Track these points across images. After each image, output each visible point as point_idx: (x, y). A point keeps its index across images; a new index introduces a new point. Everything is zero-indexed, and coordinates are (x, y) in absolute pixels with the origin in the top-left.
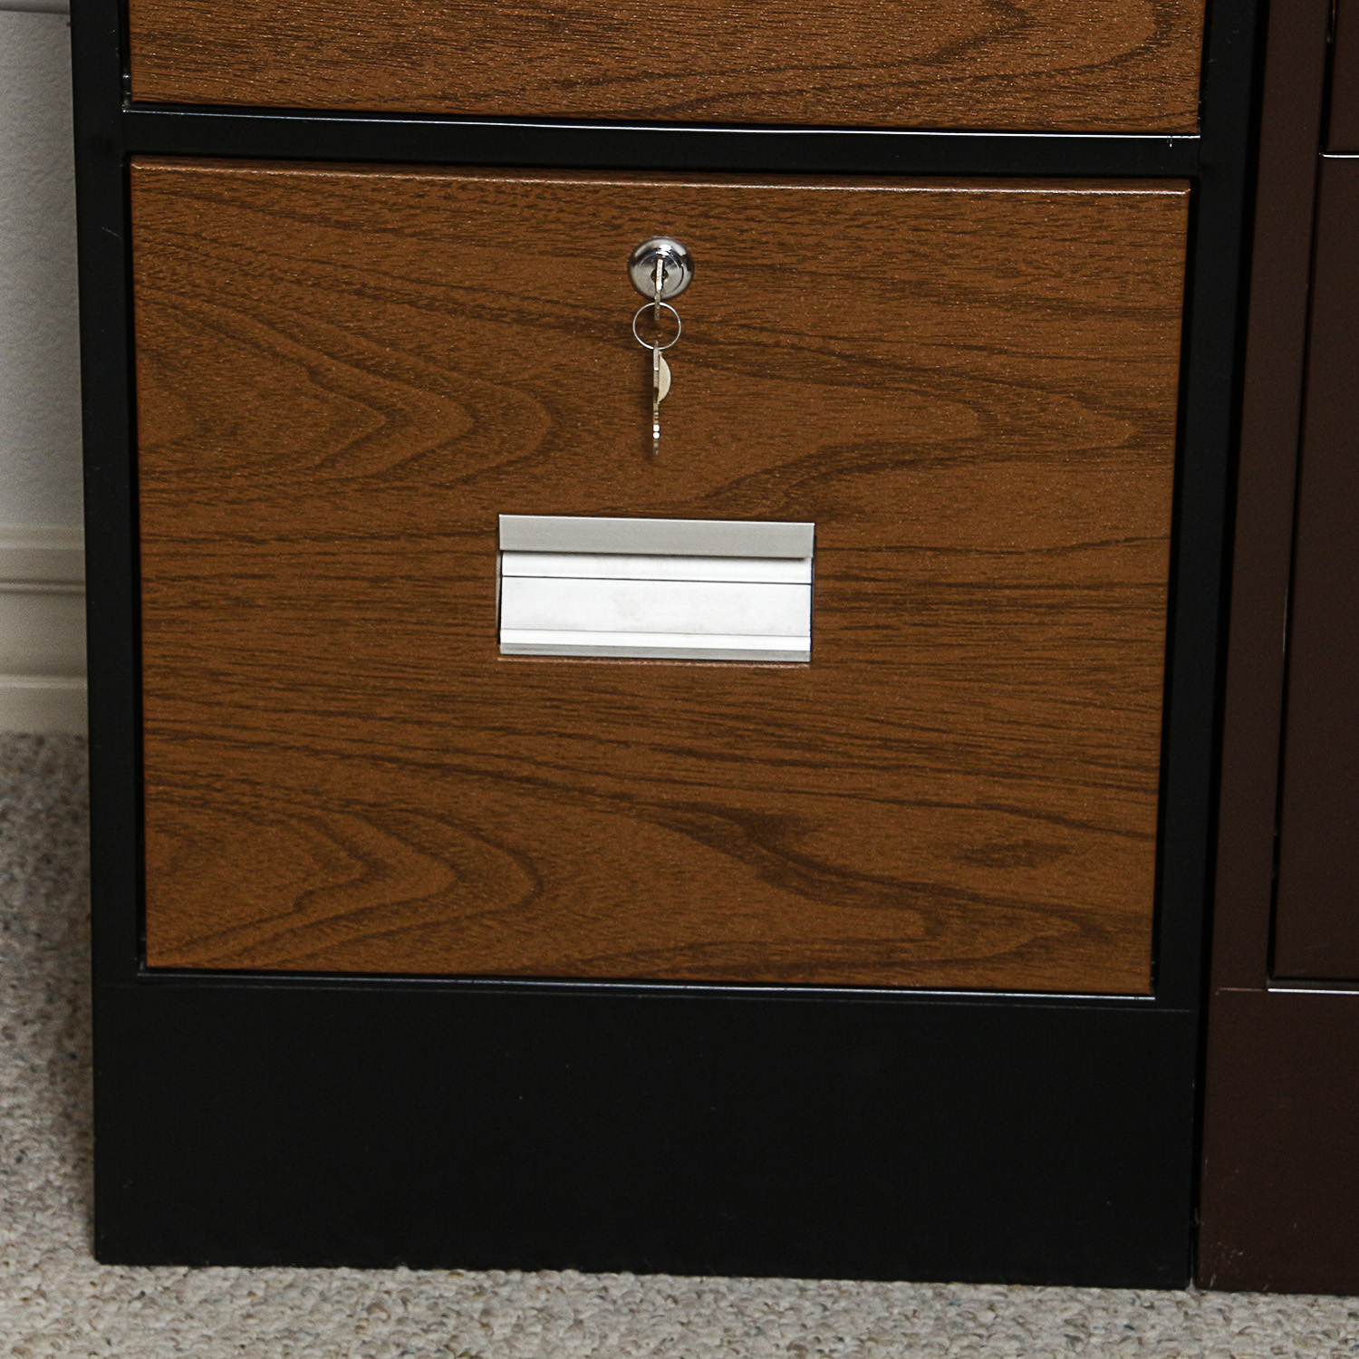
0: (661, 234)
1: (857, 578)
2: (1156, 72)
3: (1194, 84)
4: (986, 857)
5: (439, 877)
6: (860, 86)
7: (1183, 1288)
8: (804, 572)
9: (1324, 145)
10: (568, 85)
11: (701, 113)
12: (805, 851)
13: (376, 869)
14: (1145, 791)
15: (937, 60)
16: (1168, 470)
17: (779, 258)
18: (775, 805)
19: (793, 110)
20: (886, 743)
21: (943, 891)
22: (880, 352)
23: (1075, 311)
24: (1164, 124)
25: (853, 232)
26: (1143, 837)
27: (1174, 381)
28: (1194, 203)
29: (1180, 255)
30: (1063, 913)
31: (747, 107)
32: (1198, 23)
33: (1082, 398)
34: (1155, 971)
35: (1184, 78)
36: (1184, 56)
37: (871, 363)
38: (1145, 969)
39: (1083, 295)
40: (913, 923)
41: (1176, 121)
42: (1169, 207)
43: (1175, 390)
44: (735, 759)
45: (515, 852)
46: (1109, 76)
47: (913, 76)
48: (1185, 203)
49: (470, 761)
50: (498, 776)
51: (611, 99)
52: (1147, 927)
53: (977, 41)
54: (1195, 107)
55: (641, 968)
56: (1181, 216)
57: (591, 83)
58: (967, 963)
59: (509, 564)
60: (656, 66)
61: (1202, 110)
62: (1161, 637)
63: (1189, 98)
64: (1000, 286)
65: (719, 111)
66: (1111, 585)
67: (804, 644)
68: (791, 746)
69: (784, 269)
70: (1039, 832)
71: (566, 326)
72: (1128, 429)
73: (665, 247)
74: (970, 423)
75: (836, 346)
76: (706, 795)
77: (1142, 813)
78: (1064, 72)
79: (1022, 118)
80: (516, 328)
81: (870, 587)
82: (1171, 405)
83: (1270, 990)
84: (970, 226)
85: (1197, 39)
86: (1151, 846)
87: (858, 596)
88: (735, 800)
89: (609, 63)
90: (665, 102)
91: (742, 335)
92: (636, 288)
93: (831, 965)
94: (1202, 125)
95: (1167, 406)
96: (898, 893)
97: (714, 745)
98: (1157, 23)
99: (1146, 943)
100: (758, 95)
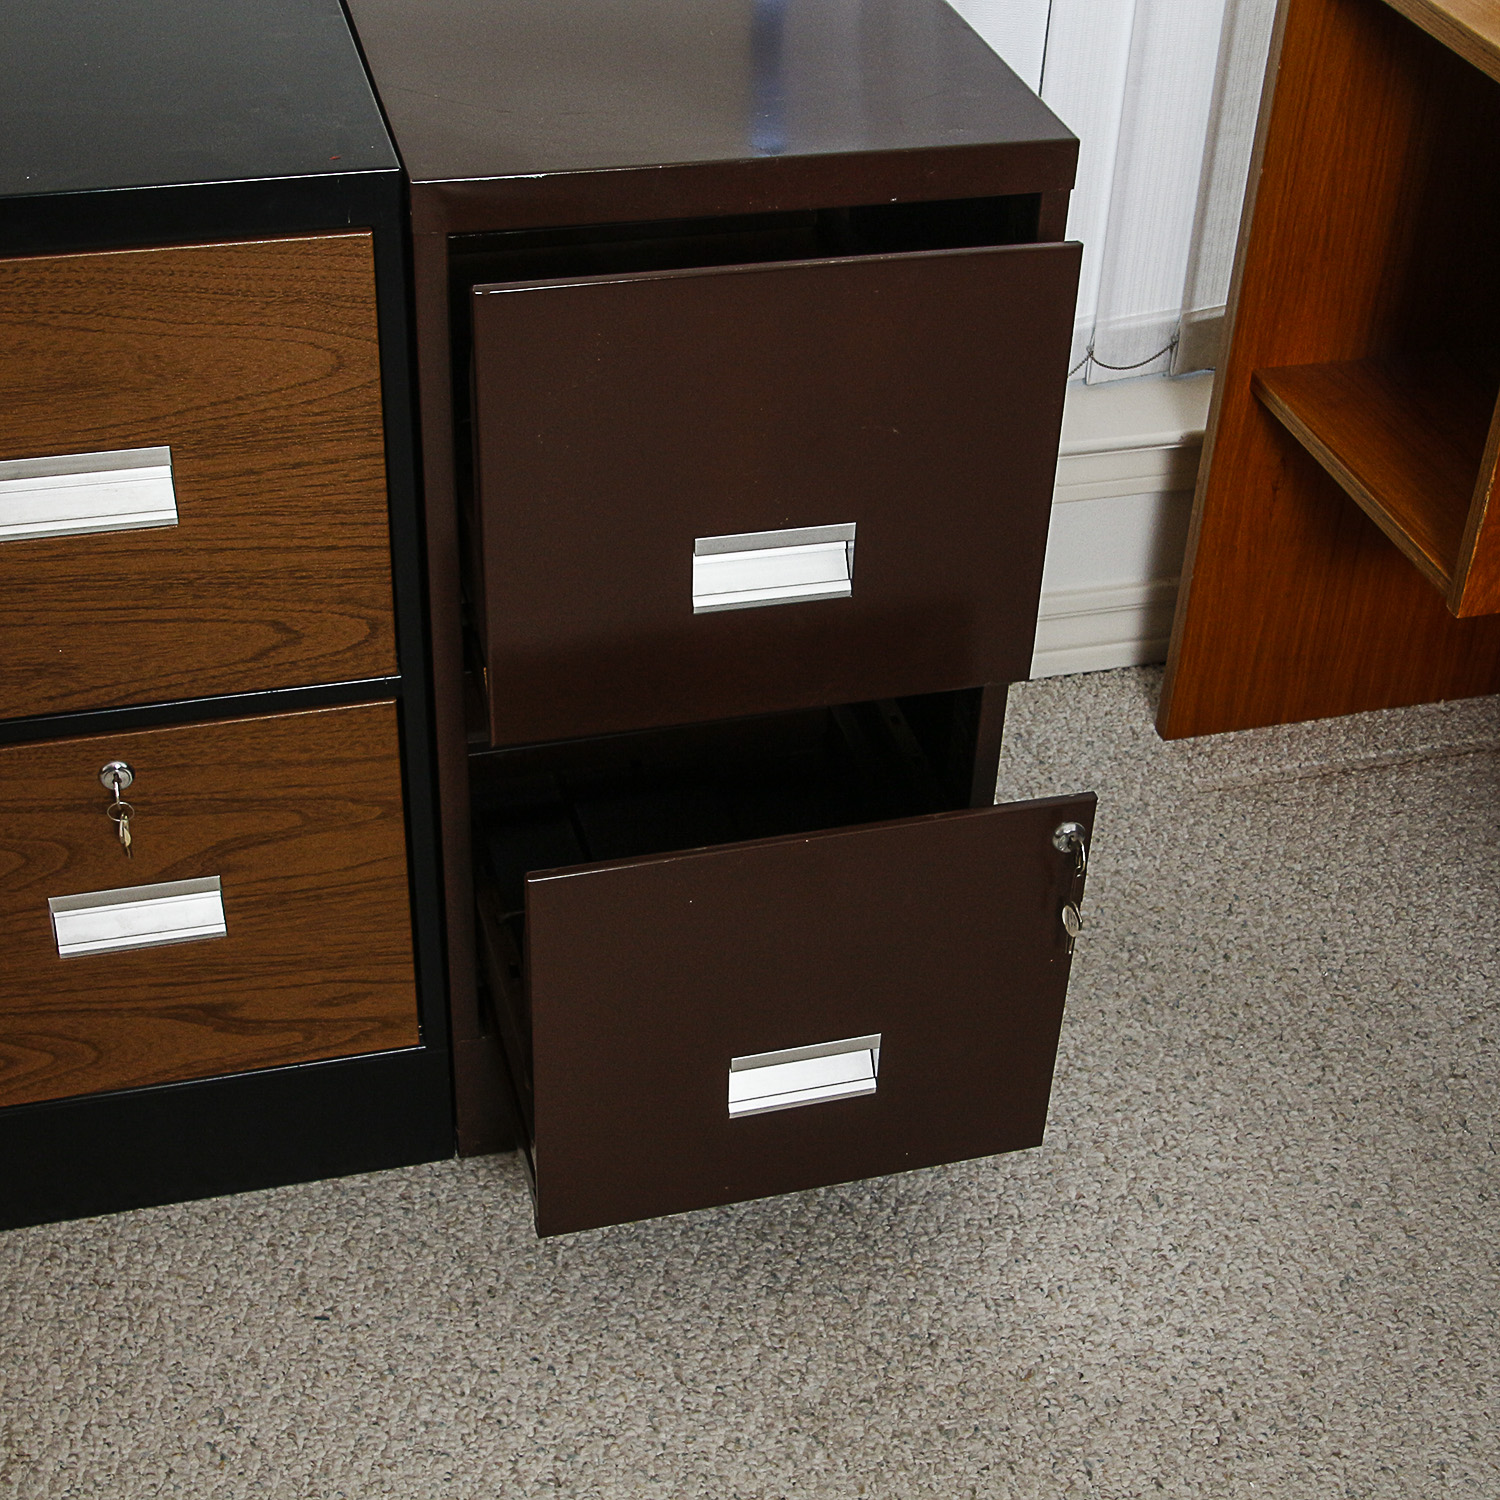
0: (114, 760)
1: (245, 896)
2: (373, 651)
3: (393, 654)
4: (329, 1003)
5: (47, 1059)
6: (214, 677)
7: (452, 1157)
8: (218, 893)
10: (51, 698)
11: (128, 701)
12: (235, 1016)
13: (11, 1062)
15: (253, 659)
16: (401, 825)
17: (181, 761)
18: (219, 999)
19: (180, 692)
20: (272, 964)
21: (312, 1021)
22: (242, 795)
23: (343, 762)
24: (380, 673)
25: (220, 744)
26: (409, 982)
28: (398, 704)
29: (395, 730)
30: (372, 1020)
31: (153, 695)
32: (391, 627)
33: (353, 801)
34: (423, 1035)
35: (388, 651)
36: (386, 641)
37: (238, 801)
39: (348, 754)
40: (298, 1037)
41: (387, 671)
42: (386, 710)
44: (193, 983)
45: (86, 1042)
46: (348, 655)
47: (241, 667)
48: (394, 707)
49: (53, 1008)
50: (69, 1012)
51: (76, 702)
53: (274, 648)
54: (395, 664)
55: (162, 1079)
56: (393, 715)
57: (64, 696)
58: (327, 1048)
59: (57, 916)
60: (100, 683)
63: (391, 660)
64: (304, 757)
65: (139, 698)
66: (379, 879)
67: (223, 928)
68: (223, 972)
69: (184, 765)
70: (355, 988)
71: (67, 809)
72: (378, 811)
73: (117, 765)
74: (296, 819)
75: (217, 796)
76: (183, 1001)
77: (406, 972)
78: (323, 656)
79: (303, 680)
80: (41, 814)
81: (253, 899)
82: (399, 797)
84: (282, 732)
85: (391, 632)
87: (247, 904)
88: (197, 1001)
89: (74, 686)
90: (107, 698)
91: (167, 799)
92: (103, 786)
93: (258, 1061)
94: (400, 672)
95: (398, 798)
96: (289, 1025)
97: (183, 979)
98: (370, 628)
100: (158, 688)
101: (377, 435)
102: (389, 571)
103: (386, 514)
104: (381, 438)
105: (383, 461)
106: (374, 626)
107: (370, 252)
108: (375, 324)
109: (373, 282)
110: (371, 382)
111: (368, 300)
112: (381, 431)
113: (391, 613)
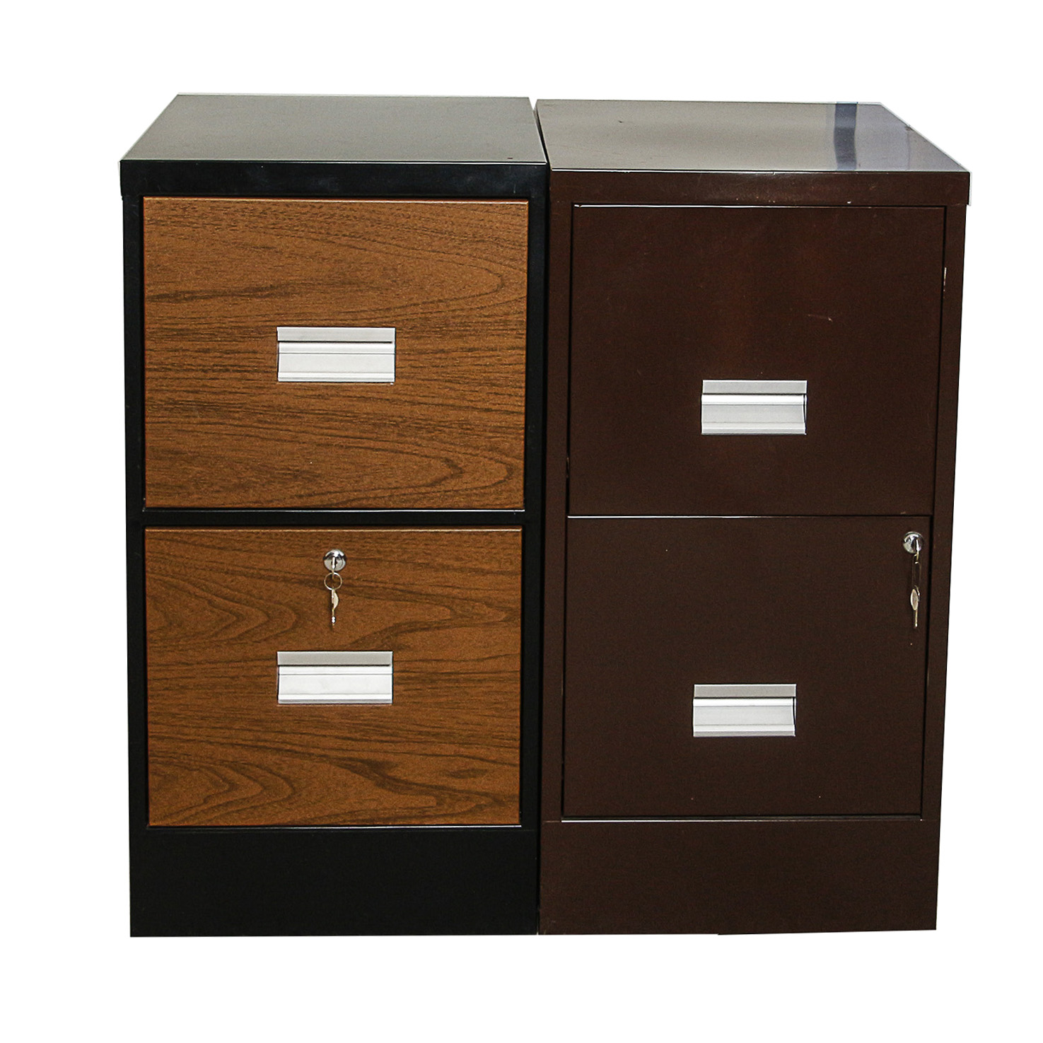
0: (335, 548)
1: (408, 672)
2: (508, 488)
3: (521, 492)
4: (456, 775)
5: (257, 789)
6: (405, 495)
7: (534, 934)
8: (390, 670)
9: (568, 513)
10: (301, 497)
11: (348, 505)
12: (392, 774)
13: (233, 786)
14: (515, 748)
15: (432, 485)
16: (519, 630)
17: (377, 556)
18: (380, 757)
19: (381, 503)
20: (420, 733)
21: (443, 788)
22: (415, 588)
23: (484, 573)
24: (511, 507)
25: (404, 546)
26: (515, 765)
27: (519, 596)
28: (524, 533)
29: (520, 552)
30: (486, 794)
31: (365, 502)
32: (522, 471)
33: (486, 604)
34: (521, 816)
35: (518, 490)
36: (518, 483)
37: (411, 592)
38: (517, 815)
39: (486, 567)
40: (432, 801)
41: (516, 505)
42: (515, 536)
43: (520, 600)
44: (366, 740)
45: (286, 779)
46: (492, 490)
47: (423, 490)
48: (520, 534)
49: (267, 744)
50: (278, 750)
51: (316, 501)
52: (517, 799)
53: (445, 478)
54: (522, 500)
55: (333, 821)
56: (520, 538)
57: (310, 495)
58: (452, 815)
59: (282, 670)
60: (332, 489)
61: (525, 501)
62: (519, 690)
63: (520, 497)
64: (457, 564)
65: (354, 504)
66: (500, 672)
67: (390, 697)
68: (386, 735)
69: (380, 560)
70: (476, 764)
71: (301, 582)
72: (504, 616)
73: (336, 553)
74: (447, 614)
75: (398, 587)
76: (355, 755)
77: (514, 755)
78: (476, 489)
79: (462, 505)
80: (283, 583)
81: (413, 675)
82: (519, 605)
83: (563, 821)
84: (445, 543)
85: (522, 478)
86: (518, 769)
87: (409, 678)
88: (365, 756)
89: (315, 488)
90: (335, 501)
91: (365, 584)
92: (326, 568)
93: (405, 817)
94: (525, 507)
96: (426, 789)
97: (358, 736)
98: (508, 471)
99: (517, 805)
100: (368, 498)
101: (523, 334)
102: (523, 431)
103: (524, 390)
104: (524, 337)
105: (524, 352)
106: (510, 470)
107: (526, 214)
108: (526, 260)
109: (526, 233)
110: (521, 298)
111: (523, 244)
112: (525, 332)
113: (522, 462)
